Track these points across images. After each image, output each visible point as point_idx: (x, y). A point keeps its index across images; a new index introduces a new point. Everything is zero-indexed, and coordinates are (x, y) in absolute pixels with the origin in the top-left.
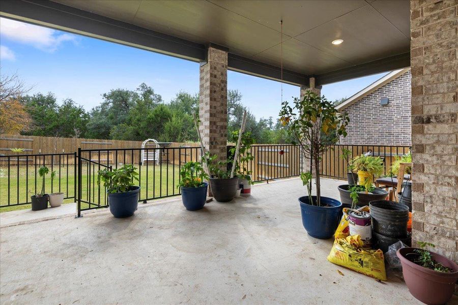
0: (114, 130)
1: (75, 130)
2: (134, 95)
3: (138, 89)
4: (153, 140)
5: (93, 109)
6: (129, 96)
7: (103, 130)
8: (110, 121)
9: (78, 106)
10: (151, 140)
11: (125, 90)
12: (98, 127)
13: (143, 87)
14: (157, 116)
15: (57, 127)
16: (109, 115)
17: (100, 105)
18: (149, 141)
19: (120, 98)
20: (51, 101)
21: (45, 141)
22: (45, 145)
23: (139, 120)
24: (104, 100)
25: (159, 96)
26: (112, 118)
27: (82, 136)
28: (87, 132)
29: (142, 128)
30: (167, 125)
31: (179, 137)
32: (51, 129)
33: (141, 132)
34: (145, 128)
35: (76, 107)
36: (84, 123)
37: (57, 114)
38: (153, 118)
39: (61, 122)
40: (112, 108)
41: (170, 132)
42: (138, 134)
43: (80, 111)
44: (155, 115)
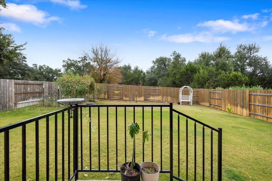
0: (160, 81)
1: (140, 81)
2: (169, 60)
3: (171, 55)
4: (188, 87)
5: (147, 71)
6: (166, 60)
7: (153, 81)
8: (157, 76)
9: (140, 70)
10: (186, 87)
11: (164, 57)
12: (151, 79)
13: (174, 54)
14: (187, 70)
15: (132, 80)
16: (156, 72)
17: (150, 68)
18: (185, 88)
19: (162, 62)
20: (129, 68)
21: (128, 87)
22: (128, 90)
23: (175, 74)
24: (152, 65)
25: (184, 58)
26: (157, 74)
27: (143, 85)
28: (145, 83)
29: (178, 79)
30: (196, 76)
31: (207, 84)
32: (130, 81)
33: (176, 82)
34: (179, 78)
35: (139, 70)
36: (143, 78)
37: (132, 74)
38: (184, 72)
39: (134, 78)
40: (157, 68)
41: (198, 81)
42: (174, 83)
43: (142, 72)
44: (186, 69)
